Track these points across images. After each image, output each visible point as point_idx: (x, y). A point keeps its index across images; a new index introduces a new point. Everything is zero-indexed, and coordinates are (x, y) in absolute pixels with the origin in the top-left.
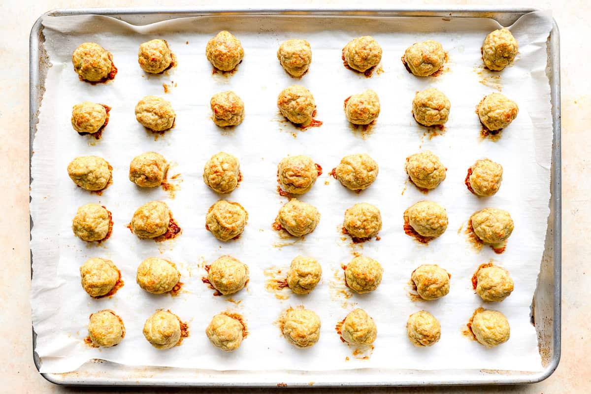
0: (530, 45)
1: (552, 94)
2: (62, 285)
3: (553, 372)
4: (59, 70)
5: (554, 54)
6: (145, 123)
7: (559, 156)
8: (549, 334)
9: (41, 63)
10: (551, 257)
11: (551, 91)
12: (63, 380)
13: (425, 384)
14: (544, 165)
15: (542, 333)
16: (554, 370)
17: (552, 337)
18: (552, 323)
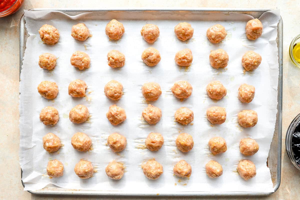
0: (269, 27)
1: (279, 52)
2: (35, 146)
3: (277, 190)
4: (33, 38)
5: (280, 33)
6: (76, 65)
7: (281, 83)
8: (275, 171)
9: (25, 35)
10: (276, 134)
11: (278, 50)
12: (36, 192)
13: (213, 195)
14: (274, 87)
15: (272, 171)
16: (277, 189)
17: (277, 173)
18: (277, 166)
